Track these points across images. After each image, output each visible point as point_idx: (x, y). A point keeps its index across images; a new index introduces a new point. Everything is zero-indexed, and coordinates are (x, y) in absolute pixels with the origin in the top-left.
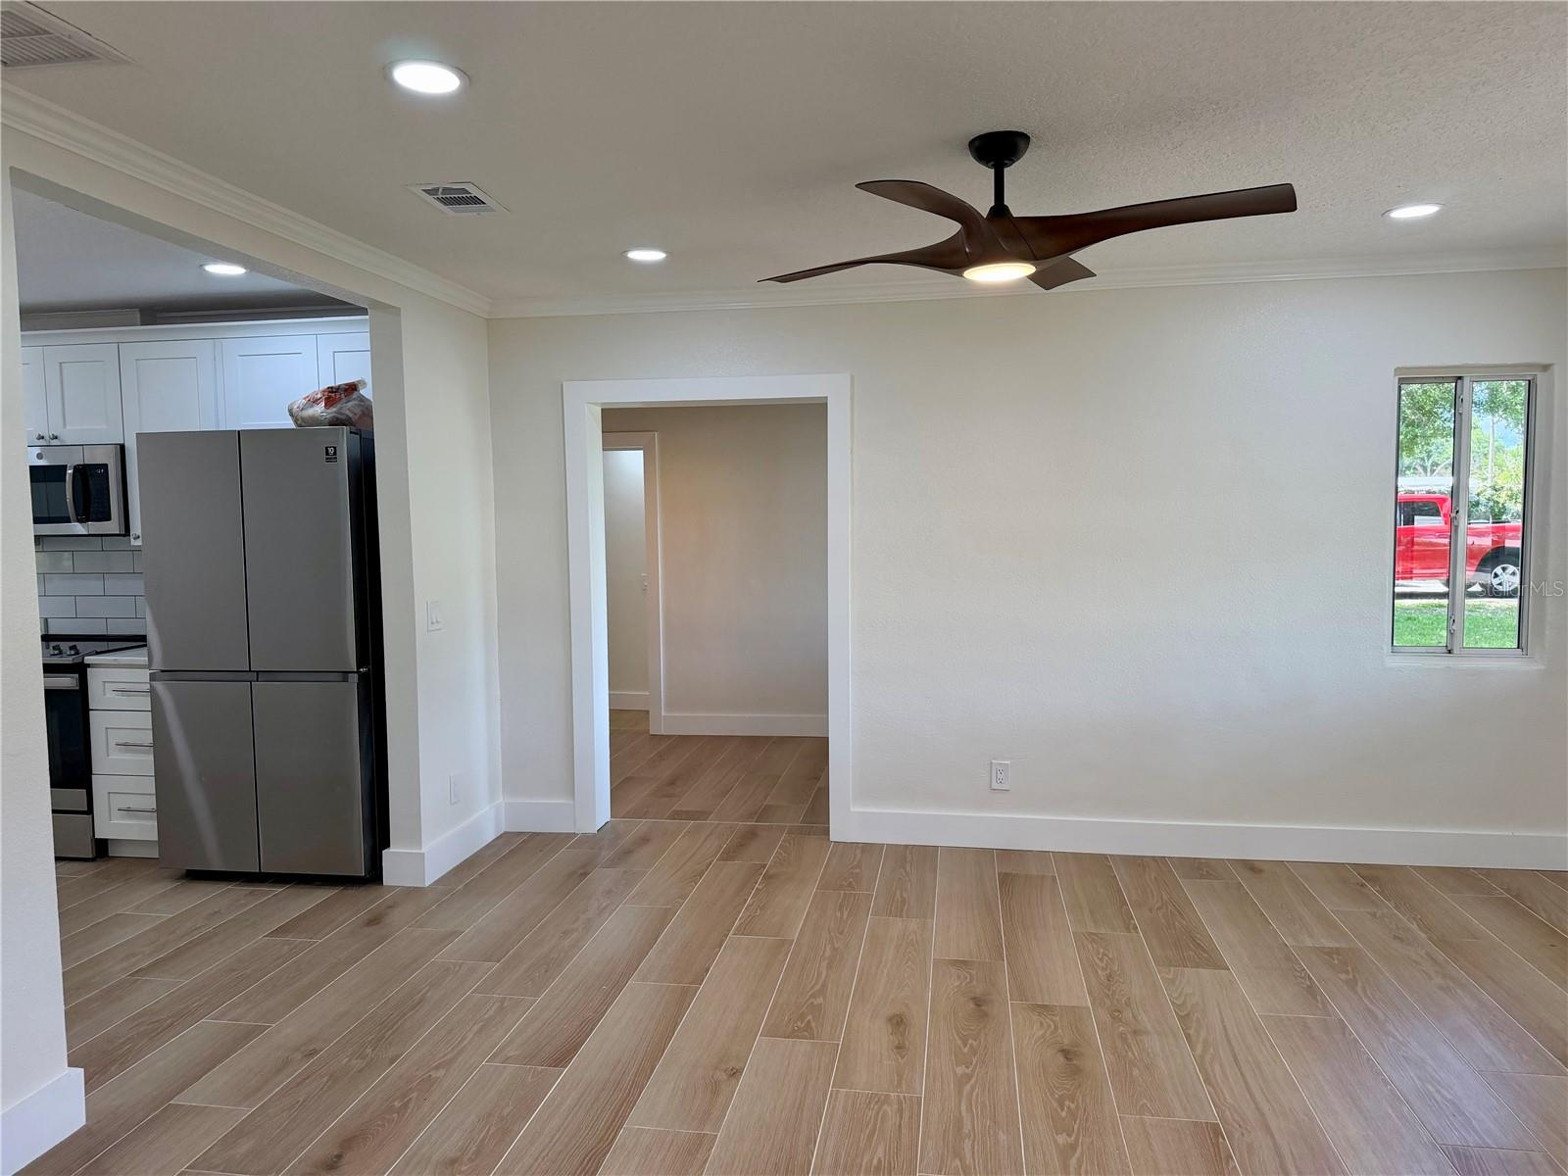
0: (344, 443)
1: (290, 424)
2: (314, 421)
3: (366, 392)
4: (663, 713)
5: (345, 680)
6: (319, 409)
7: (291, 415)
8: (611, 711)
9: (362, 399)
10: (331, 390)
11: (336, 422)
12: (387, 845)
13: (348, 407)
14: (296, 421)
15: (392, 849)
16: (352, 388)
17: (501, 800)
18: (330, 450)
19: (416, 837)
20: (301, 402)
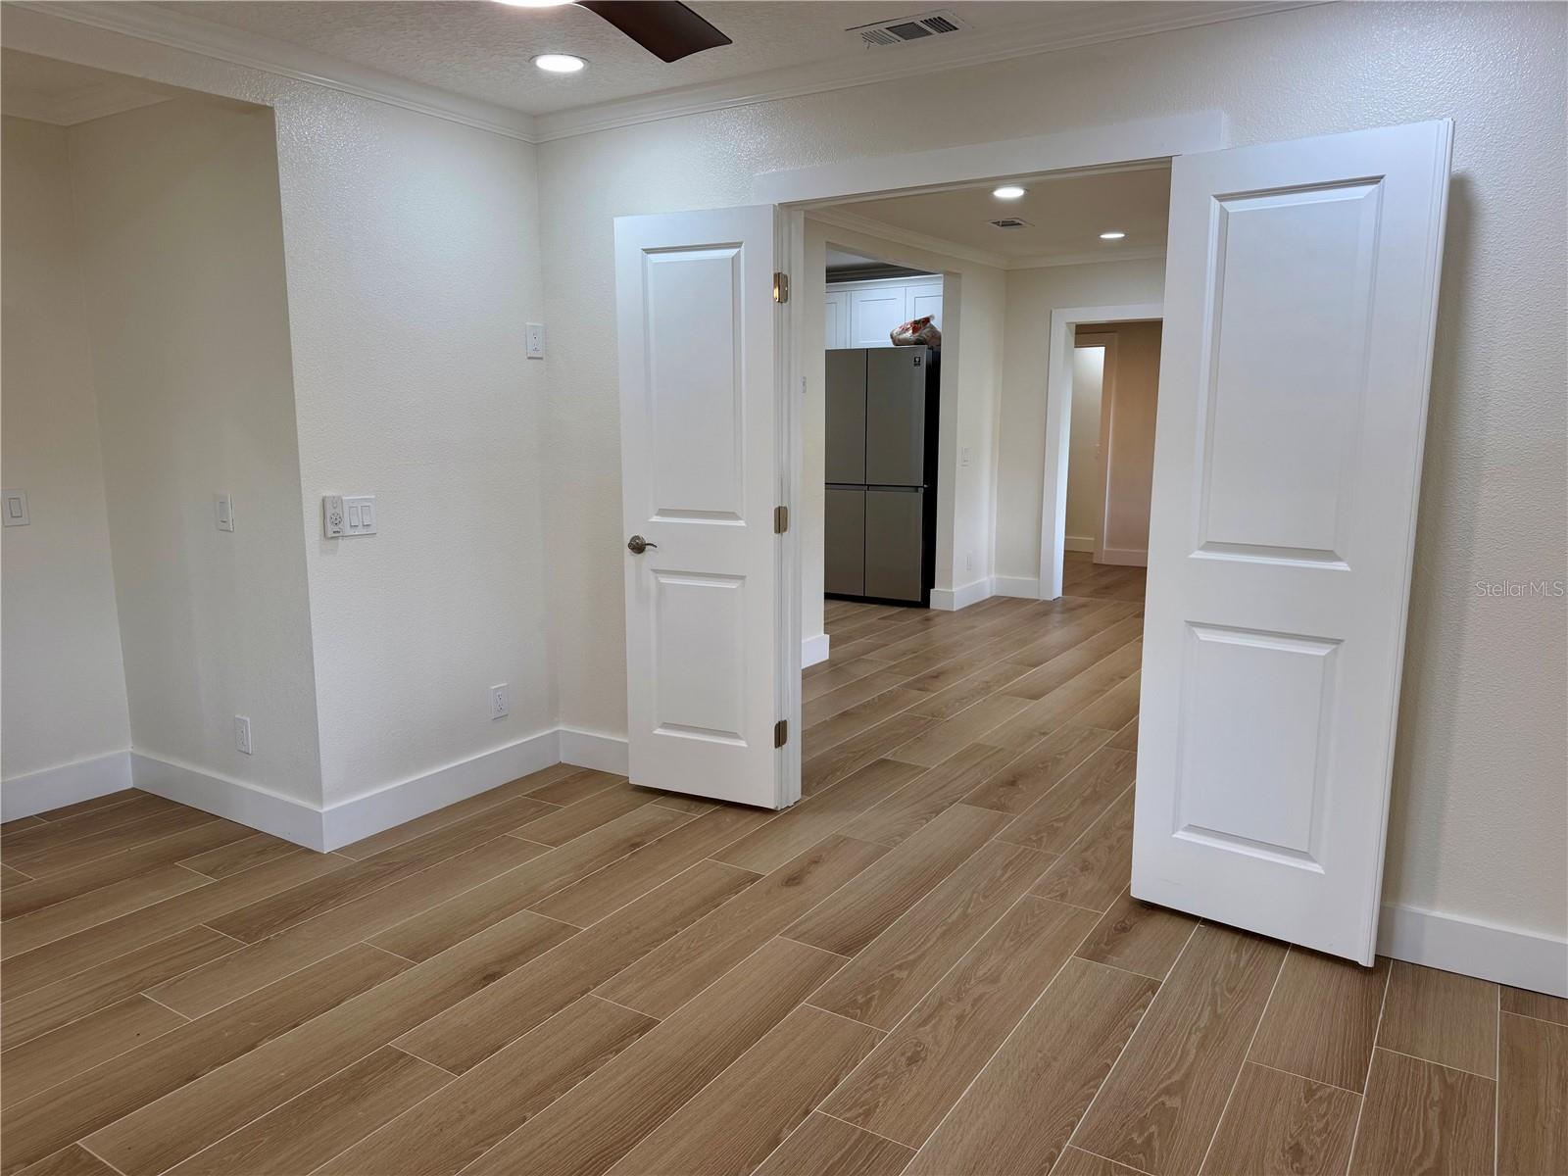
0: (924, 354)
1: (890, 344)
2: (906, 342)
3: (937, 323)
4: (1105, 548)
5: (917, 491)
6: (909, 334)
7: (892, 337)
8: (1065, 551)
9: (932, 327)
10: (916, 322)
11: (918, 342)
12: (933, 587)
13: (924, 333)
14: (894, 342)
15: (936, 589)
16: (927, 320)
17: (993, 576)
18: (917, 360)
19: (950, 585)
20: (898, 330)
